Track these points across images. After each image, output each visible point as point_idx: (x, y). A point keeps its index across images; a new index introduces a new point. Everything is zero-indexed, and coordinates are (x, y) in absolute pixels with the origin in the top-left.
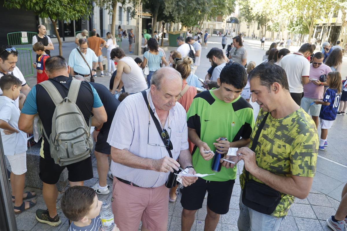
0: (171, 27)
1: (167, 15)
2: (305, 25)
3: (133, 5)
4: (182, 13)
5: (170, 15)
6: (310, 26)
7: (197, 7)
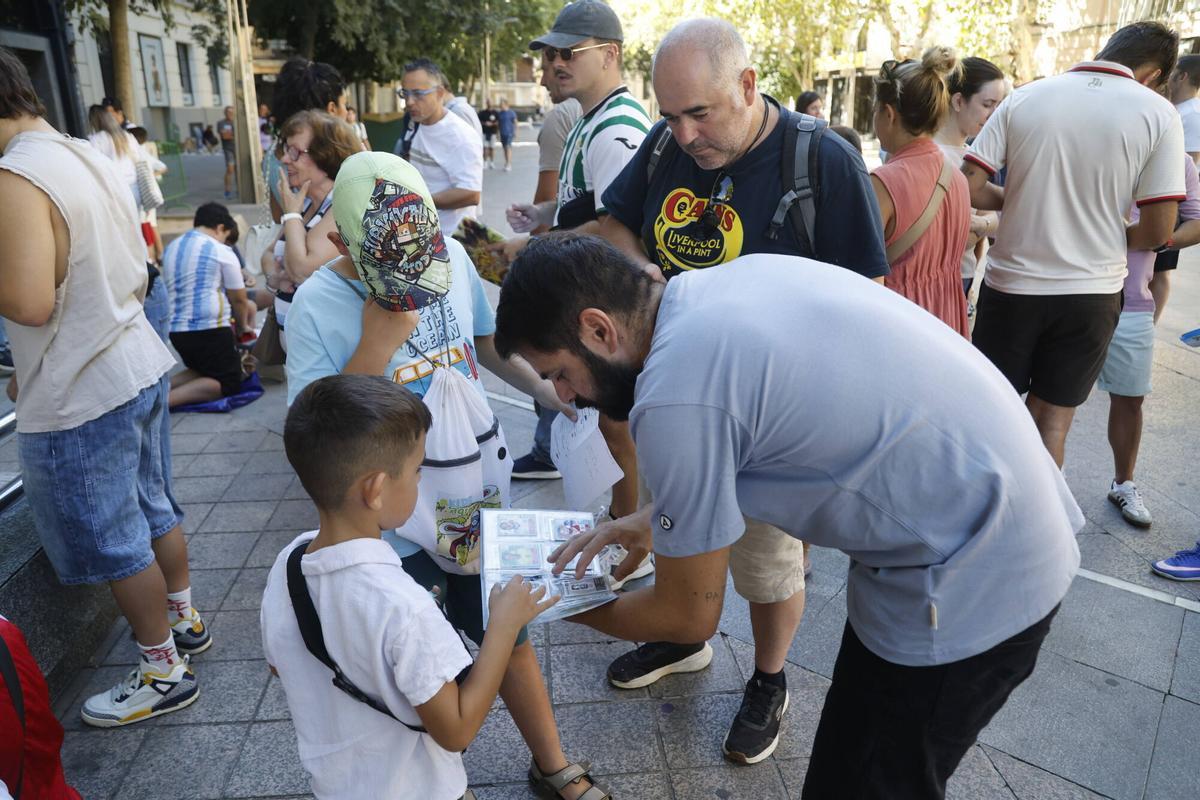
0: (370, 99)
1: (347, 45)
2: (789, 75)
3: (214, 20)
4: (402, 35)
5: (360, 46)
6: (801, 77)
7: (453, 13)
